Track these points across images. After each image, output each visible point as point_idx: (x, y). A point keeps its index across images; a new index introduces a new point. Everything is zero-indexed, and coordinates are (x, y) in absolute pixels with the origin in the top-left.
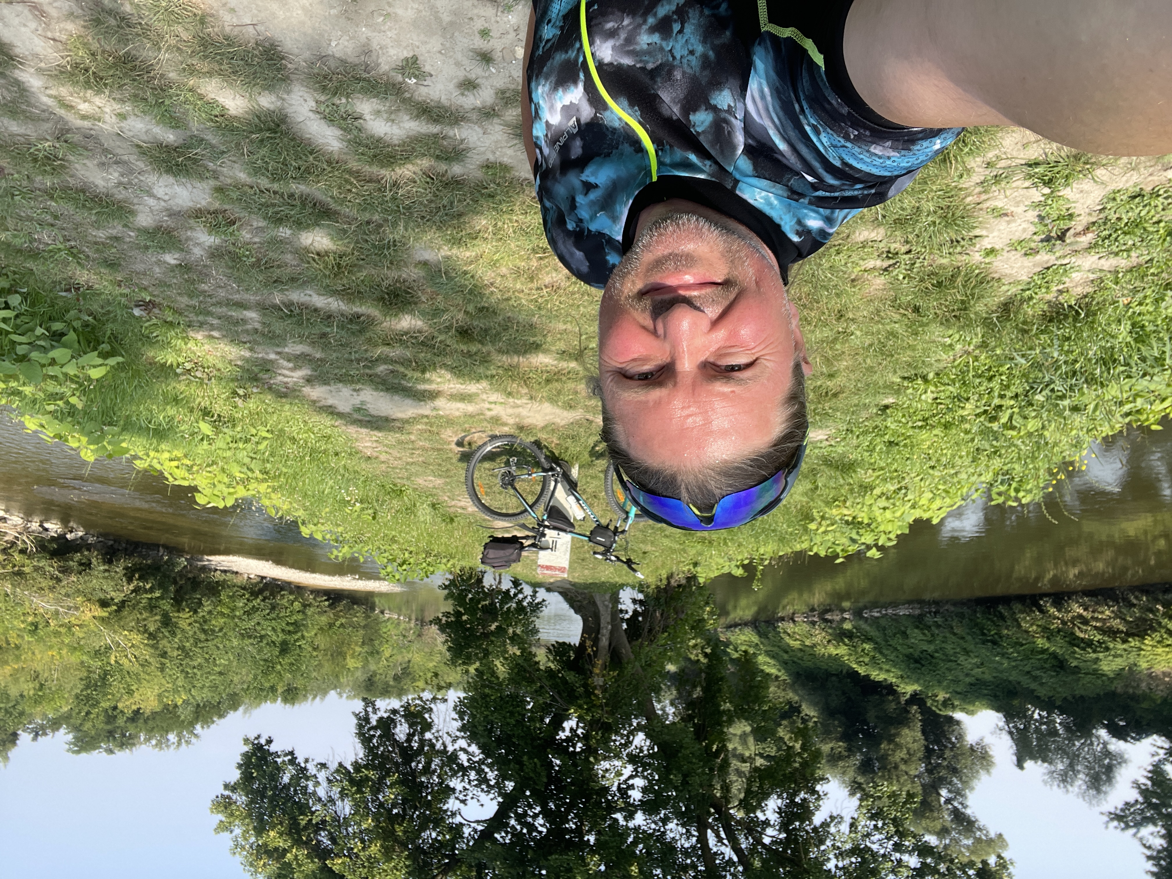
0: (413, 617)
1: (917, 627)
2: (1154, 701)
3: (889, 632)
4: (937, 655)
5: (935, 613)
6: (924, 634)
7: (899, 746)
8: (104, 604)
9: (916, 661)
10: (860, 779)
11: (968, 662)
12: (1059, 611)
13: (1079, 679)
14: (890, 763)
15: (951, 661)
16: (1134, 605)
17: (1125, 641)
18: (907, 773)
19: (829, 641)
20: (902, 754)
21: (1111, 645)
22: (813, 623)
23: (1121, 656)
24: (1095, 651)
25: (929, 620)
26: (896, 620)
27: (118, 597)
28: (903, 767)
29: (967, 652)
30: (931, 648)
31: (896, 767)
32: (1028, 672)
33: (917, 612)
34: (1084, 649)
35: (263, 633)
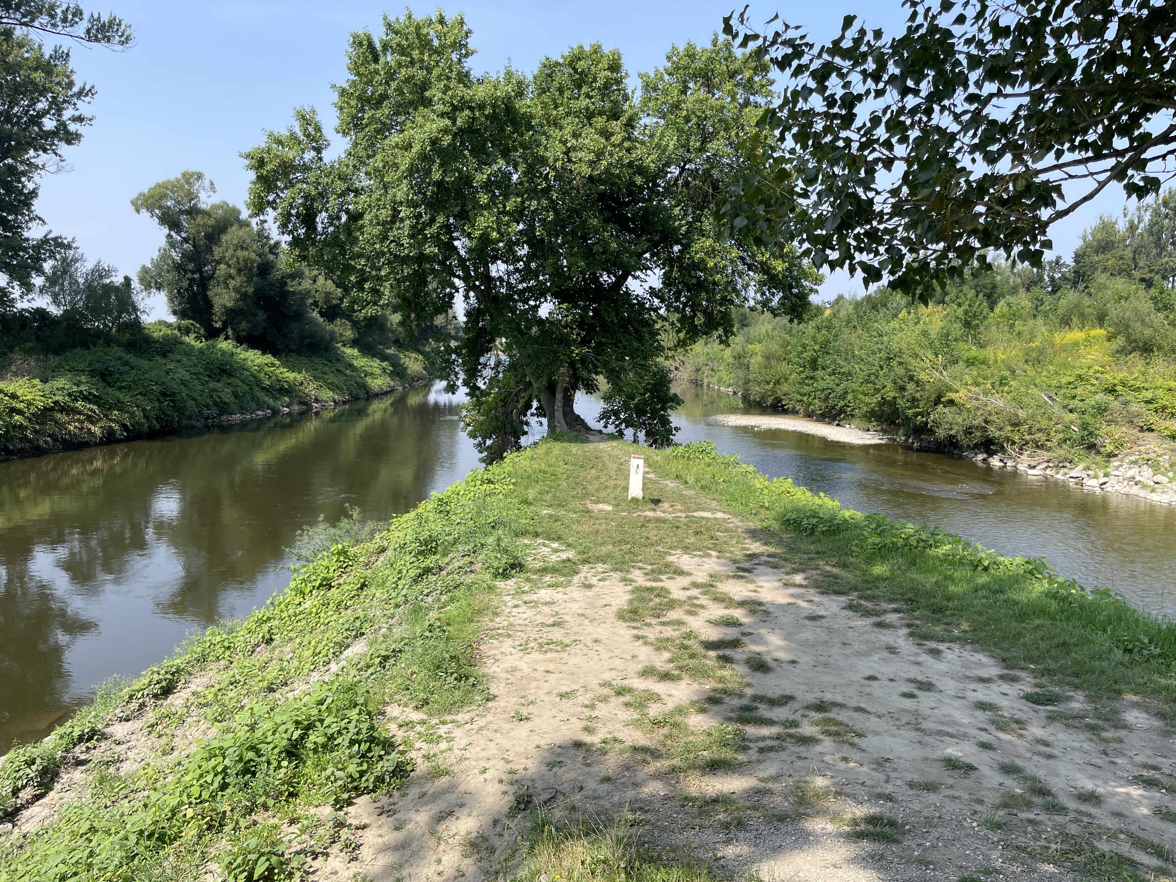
0: (705, 387)
1: (226, 403)
2: (21, 349)
3: (248, 397)
4: (207, 379)
5: (208, 418)
6: (219, 397)
7: (236, 290)
8: (951, 402)
9: (223, 371)
10: (271, 257)
11: (182, 373)
12: (110, 427)
13: (90, 364)
14: (245, 275)
15: (194, 374)
16: (49, 436)
17: (56, 403)
18: (229, 266)
19: (301, 384)
20: (232, 283)
21: (66, 398)
22: (317, 400)
23: (58, 389)
24: (81, 392)
25: (214, 411)
26: (242, 409)
27: (940, 408)
28: (233, 271)
29: (183, 383)
30: (212, 385)
31: (239, 271)
32: (133, 368)
33: (224, 418)
34: (90, 393)
35: (833, 377)
